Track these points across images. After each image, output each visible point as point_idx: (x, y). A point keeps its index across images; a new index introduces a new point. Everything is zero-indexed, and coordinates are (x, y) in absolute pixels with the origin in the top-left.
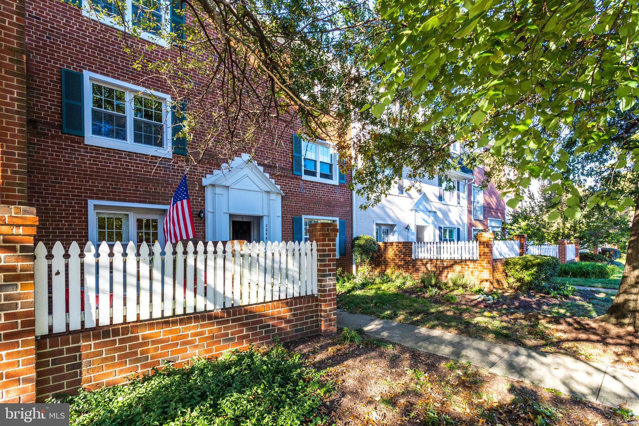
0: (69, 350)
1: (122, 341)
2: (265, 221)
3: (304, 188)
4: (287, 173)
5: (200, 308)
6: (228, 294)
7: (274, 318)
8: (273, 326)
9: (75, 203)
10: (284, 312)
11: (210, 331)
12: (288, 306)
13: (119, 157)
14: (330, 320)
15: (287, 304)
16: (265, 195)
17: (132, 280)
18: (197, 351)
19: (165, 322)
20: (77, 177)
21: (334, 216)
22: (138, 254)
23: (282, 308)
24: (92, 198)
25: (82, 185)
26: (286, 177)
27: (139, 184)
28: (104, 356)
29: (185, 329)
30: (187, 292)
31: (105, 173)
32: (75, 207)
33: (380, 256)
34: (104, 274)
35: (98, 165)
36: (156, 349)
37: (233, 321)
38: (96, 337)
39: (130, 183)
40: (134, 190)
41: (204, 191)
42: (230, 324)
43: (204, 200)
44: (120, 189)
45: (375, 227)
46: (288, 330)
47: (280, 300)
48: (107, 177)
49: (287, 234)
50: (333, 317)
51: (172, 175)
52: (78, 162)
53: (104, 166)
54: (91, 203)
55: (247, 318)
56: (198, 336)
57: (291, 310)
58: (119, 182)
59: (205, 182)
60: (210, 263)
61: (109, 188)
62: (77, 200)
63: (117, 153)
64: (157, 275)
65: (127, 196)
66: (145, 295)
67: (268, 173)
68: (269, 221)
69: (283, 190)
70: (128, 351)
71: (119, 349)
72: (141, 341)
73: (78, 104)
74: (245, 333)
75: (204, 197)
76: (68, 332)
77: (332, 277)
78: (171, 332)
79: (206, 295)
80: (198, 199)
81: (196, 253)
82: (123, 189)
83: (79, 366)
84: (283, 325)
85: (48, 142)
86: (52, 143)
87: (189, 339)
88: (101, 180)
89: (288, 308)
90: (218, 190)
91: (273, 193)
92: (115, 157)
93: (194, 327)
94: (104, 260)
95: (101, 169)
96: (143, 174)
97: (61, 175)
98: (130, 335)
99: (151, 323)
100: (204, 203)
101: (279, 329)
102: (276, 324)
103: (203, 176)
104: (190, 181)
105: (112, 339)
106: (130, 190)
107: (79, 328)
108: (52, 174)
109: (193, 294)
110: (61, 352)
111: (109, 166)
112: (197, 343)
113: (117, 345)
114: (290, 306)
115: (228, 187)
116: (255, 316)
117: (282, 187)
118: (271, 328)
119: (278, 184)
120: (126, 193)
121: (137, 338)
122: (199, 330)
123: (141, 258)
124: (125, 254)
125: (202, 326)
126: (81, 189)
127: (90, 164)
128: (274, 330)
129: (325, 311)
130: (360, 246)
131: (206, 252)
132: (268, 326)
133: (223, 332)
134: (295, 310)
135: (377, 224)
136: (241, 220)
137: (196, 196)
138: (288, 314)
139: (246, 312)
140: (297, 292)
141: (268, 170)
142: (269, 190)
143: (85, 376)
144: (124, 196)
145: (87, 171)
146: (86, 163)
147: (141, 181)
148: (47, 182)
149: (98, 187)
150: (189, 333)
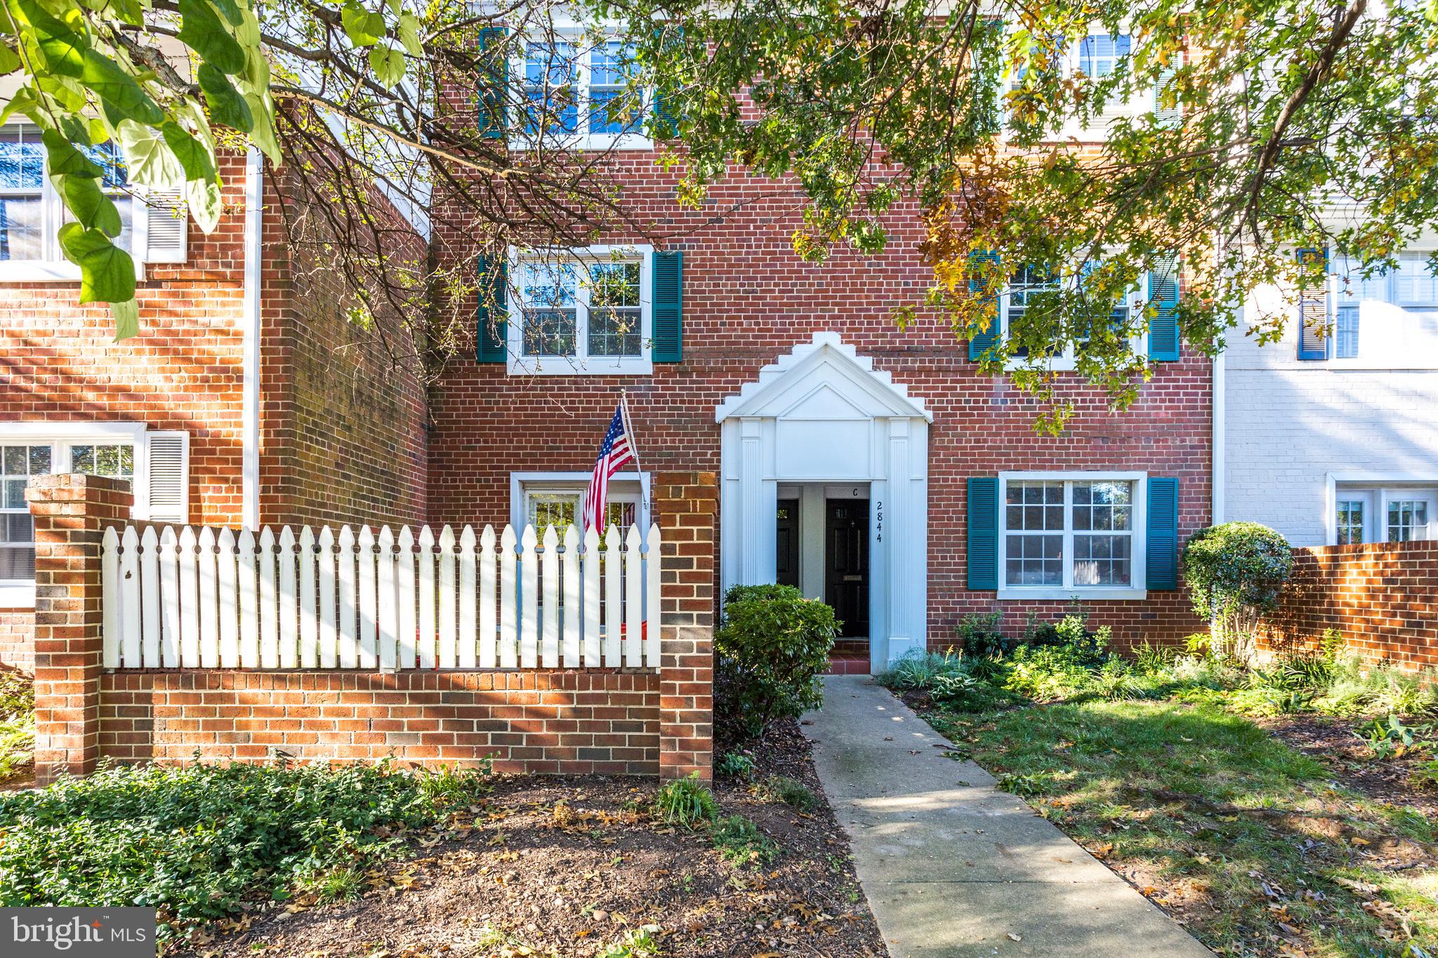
0: (140, 698)
1: (210, 699)
2: (878, 494)
3: (1007, 395)
4: (949, 361)
5: (349, 662)
6: (408, 640)
7: (518, 711)
8: (514, 728)
9: (494, 480)
10: (547, 697)
11: (363, 712)
12: (560, 687)
13: (560, 389)
14: (685, 745)
15: (557, 682)
16: (878, 428)
17: (228, 594)
18: (336, 746)
19: (280, 676)
20: (498, 435)
21: (1128, 469)
22: (236, 550)
23: (540, 688)
24: (516, 469)
25: (503, 448)
26: (946, 371)
27: (591, 435)
28: (183, 718)
29: (316, 698)
31: (538, 422)
32: (492, 486)
35: (526, 409)
36: (263, 725)
37: (414, 698)
38: (173, 683)
39: (575, 435)
40: (582, 448)
41: (719, 435)
42: (407, 705)
43: (719, 454)
44: (559, 448)
45: (1329, 496)
46: (560, 746)
48: (540, 428)
49: (946, 525)
50: (695, 736)
51: (653, 409)
52: (498, 409)
53: (536, 409)
54: (516, 477)
55: (447, 698)
56: (338, 715)
57: (569, 698)
58: (558, 435)
59: (721, 413)
60: (367, 570)
61: (542, 448)
62: (497, 474)
63: (557, 382)
64: (268, 587)
65: (569, 461)
66: (249, 621)
67: (886, 369)
68: (887, 493)
69: (935, 409)
70: (217, 718)
71: (204, 711)
72: (237, 704)
74: (440, 731)
75: (719, 448)
76: (142, 670)
78: (287, 698)
79: (359, 637)
80: (705, 454)
81: (336, 549)
82: (565, 448)
83: (150, 725)
84: (544, 732)
85: (459, 383)
86: (465, 383)
87: (322, 718)
88: (531, 435)
89: (558, 691)
90: (748, 429)
91: (898, 418)
92: (553, 389)
93: (330, 697)
94: (187, 558)
95: (531, 415)
96: (599, 416)
97: (474, 435)
98: (220, 691)
99: (257, 674)
100: (719, 461)
101: (532, 740)
102: (522, 726)
103: (717, 402)
104: (690, 416)
105: (194, 691)
106: (576, 448)
107: (157, 665)
108: (464, 435)
109: (333, 630)
110: (128, 698)
111: (543, 409)
112: (336, 731)
113: (202, 705)
114: (566, 688)
115: (775, 418)
116: (466, 698)
117: (932, 402)
118: (509, 732)
119: (917, 395)
120: (569, 455)
121: (230, 698)
122: (340, 705)
123: (240, 556)
125: (348, 698)
126: (501, 455)
127: (515, 409)
128: (518, 740)
129: (671, 717)
132: (503, 726)
133: (390, 718)
134: (582, 699)
135: (1342, 486)
136: (850, 496)
137: (702, 448)
138: (560, 706)
139: (444, 683)
140: (593, 657)
141: (888, 362)
142: (888, 413)
143: (158, 744)
144: (566, 461)
145: (510, 422)
146: (509, 409)
147: (594, 429)
148: (458, 448)
149: (525, 448)
150: (322, 706)
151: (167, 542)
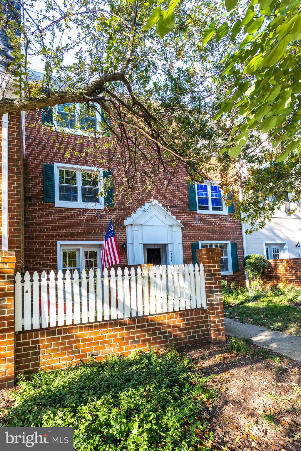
0: (33, 342)
1: (63, 338)
2: (170, 248)
3: (199, 220)
4: (185, 210)
5: (114, 317)
6: (134, 307)
7: (169, 327)
8: (169, 333)
9: (51, 244)
10: (178, 322)
11: (121, 334)
13: (74, 213)
14: (219, 330)
15: (180, 315)
16: (169, 228)
17: (69, 296)
18: (112, 349)
19: (90, 326)
20: (51, 228)
21: (226, 240)
22: (72, 278)
23: (176, 318)
24: (59, 240)
25: (54, 233)
26: (185, 213)
27: (85, 229)
28: (53, 348)
29: (104, 331)
30: (105, 304)
31: (66, 224)
32: (50, 246)
33: (271, 272)
34: (52, 292)
35: (62, 219)
36: (85, 345)
37: (138, 327)
38: (48, 335)
39: (80, 228)
40: (82, 233)
41: (126, 229)
42: (136, 330)
43: (126, 235)
44: (74, 233)
45: (264, 247)
46: (182, 336)
47: (174, 312)
48: (67, 226)
49: (188, 256)
50: (221, 327)
51: (105, 220)
52: (52, 219)
53: (65, 219)
54: (59, 243)
55: (148, 326)
56: (112, 337)
57: (184, 320)
58: (74, 228)
59: (126, 223)
60: (120, 283)
61: (68, 233)
62: (52, 242)
63: (73, 210)
64: (84, 292)
65: (78, 237)
66: (77, 307)
67: (170, 211)
68: (173, 247)
69: (183, 223)
70: (67, 345)
71: (62, 344)
72: (75, 339)
73: (51, 183)
74: (147, 337)
75: (126, 233)
76: (33, 330)
77: (218, 293)
78: (94, 333)
79: (117, 307)
80: (122, 235)
81: (109, 276)
82: (76, 233)
83: (38, 353)
84: (178, 332)
85: (37, 209)
86: (39, 209)
87: (107, 339)
88: (64, 228)
89: (181, 318)
90: (135, 228)
91: (175, 226)
92: (71, 213)
93: (110, 331)
94: (52, 283)
95: (64, 221)
96: (87, 222)
97: (43, 228)
98: (68, 334)
99: (82, 327)
100: (126, 238)
101: (175, 335)
102: (171, 331)
103: (124, 219)
104: (116, 223)
105: (57, 336)
106: (80, 233)
107: (39, 328)
108: (39, 228)
109: (108, 306)
110: (28, 343)
111: (68, 219)
112: (112, 343)
113: (60, 341)
114: (183, 317)
115: (142, 225)
116: (155, 324)
117: (182, 221)
118: (168, 334)
119: (178, 219)
120: (78, 235)
121: (72, 337)
122: (113, 333)
123: (74, 281)
124: (64, 279)
125: (116, 330)
126: (53, 235)
127: (58, 219)
128: (170, 336)
129: (214, 322)
130: (251, 264)
131: (116, 276)
132: (166, 332)
133: (130, 335)
134: (188, 320)
135: (266, 244)
136: (153, 248)
137: (121, 233)
138: (182, 323)
139: (147, 320)
140: (189, 306)
141: (170, 209)
142: (172, 224)
143: (42, 361)
144: (77, 237)
145: (56, 223)
146: (56, 219)
147: (86, 227)
148: (36, 232)
149: (62, 233)
150: (107, 335)
151: (44, 277)
